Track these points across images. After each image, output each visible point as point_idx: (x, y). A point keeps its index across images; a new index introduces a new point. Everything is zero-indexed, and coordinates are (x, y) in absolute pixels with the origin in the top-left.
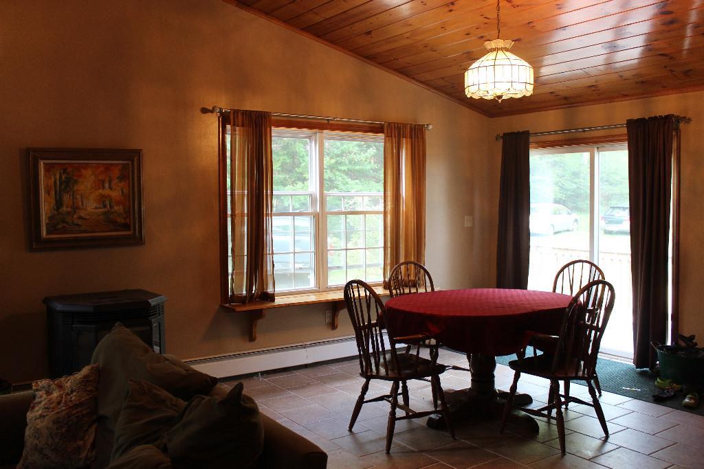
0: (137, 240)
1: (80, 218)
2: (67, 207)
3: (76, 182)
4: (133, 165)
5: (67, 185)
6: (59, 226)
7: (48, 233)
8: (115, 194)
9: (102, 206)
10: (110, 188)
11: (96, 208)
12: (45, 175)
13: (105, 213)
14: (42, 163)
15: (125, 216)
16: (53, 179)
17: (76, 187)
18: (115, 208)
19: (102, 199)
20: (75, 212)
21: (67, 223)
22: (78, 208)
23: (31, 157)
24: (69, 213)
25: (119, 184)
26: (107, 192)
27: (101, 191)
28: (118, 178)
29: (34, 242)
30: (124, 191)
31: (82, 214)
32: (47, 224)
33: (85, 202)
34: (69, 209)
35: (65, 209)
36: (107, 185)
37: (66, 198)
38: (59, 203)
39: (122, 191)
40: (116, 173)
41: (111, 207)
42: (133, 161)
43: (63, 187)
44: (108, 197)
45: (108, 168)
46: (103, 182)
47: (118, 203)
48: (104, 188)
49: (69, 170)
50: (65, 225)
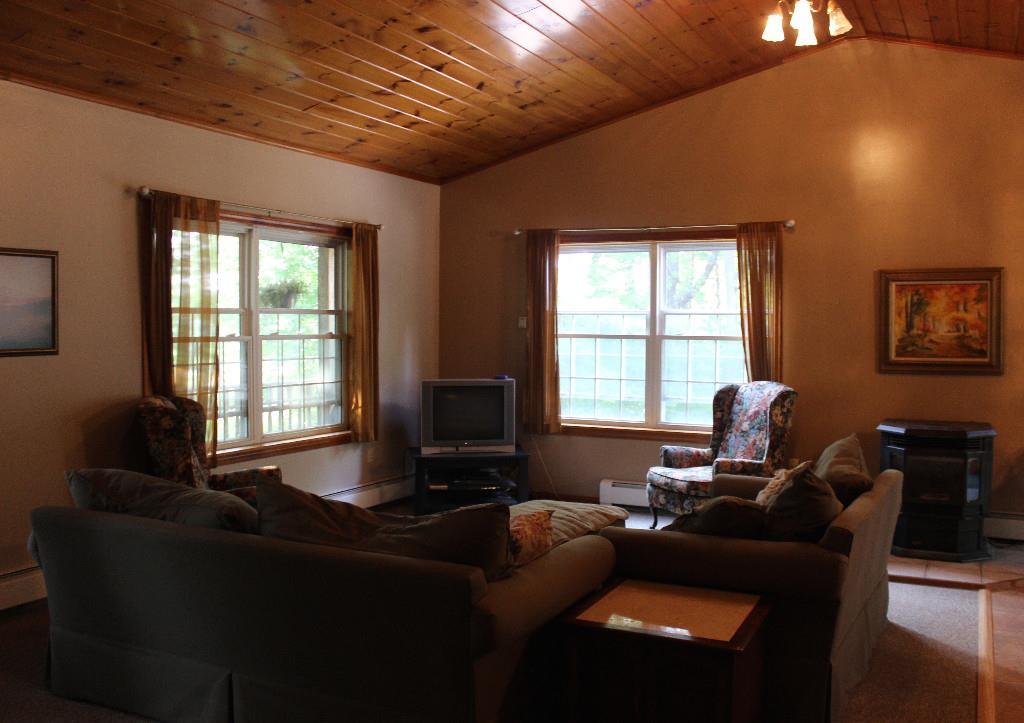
0: (994, 369)
1: (931, 341)
2: (918, 329)
3: (928, 304)
4: (991, 287)
5: (918, 307)
6: (909, 349)
7: (898, 355)
8: (971, 317)
9: (955, 329)
10: (966, 310)
11: (949, 332)
12: (897, 297)
13: (958, 338)
14: (893, 287)
15: (981, 341)
16: (904, 301)
17: (928, 309)
18: (971, 332)
19: (956, 323)
20: (925, 336)
21: (917, 346)
22: (928, 331)
23: (884, 278)
24: (919, 336)
25: (976, 307)
26: (961, 314)
27: (954, 314)
28: (975, 299)
29: (885, 365)
30: (983, 314)
31: (933, 337)
32: (897, 347)
33: (937, 324)
34: (920, 332)
35: (915, 331)
36: (961, 307)
37: (917, 320)
38: (910, 326)
39: (979, 315)
40: (973, 293)
41: (965, 331)
42: (991, 280)
43: (914, 308)
44: (962, 320)
45: (963, 289)
46: (957, 303)
47: (974, 327)
48: (958, 310)
49: (921, 291)
50: (914, 348)
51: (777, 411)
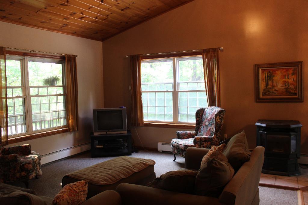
0: (300, 100)
1: (275, 90)
2: (270, 86)
3: (274, 76)
4: (298, 68)
5: (270, 77)
6: (267, 93)
7: (263, 95)
8: (290, 81)
9: (284, 85)
10: (288, 78)
11: (282, 86)
12: (262, 74)
13: (286, 88)
14: (260, 70)
15: (294, 90)
16: (265, 75)
17: (274, 78)
18: (290, 86)
19: (285, 83)
20: (273, 88)
21: (270, 92)
22: (274, 86)
23: (257, 67)
24: (271, 88)
25: (292, 76)
26: (287, 80)
27: (284, 79)
28: (292, 74)
29: (258, 99)
30: (294, 79)
31: (276, 89)
32: (262, 92)
33: (277, 84)
34: (271, 87)
35: (269, 87)
36: (287, 77)
37: (270, 82)
38: (267, 85)
39: (293, 79)
40: (291, 71)
41: (288, 86)
42: (298, 66)
43: (268, 78)
44: (288, 82)
45: (287, 70)
46: (285, 76)
47: (291, 84)
48: (285, 78)
49: (271, 71)
50: (269, 93)
51: (218, 118)
